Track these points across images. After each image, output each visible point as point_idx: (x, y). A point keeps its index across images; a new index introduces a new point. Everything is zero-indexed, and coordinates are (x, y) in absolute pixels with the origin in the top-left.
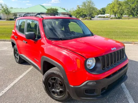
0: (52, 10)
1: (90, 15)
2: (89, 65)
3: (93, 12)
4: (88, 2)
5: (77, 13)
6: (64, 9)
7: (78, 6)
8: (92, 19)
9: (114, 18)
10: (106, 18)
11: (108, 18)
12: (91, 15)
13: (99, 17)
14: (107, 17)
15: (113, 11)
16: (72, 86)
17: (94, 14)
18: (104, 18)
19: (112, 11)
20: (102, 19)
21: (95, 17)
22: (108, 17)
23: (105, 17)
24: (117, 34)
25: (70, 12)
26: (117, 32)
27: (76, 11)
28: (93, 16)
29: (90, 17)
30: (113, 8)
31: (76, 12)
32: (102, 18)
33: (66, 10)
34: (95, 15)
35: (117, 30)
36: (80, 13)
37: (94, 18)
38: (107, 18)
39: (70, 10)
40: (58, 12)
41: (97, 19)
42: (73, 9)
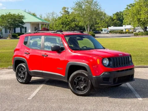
0: (12, 19)
1: (91, 28)
2: (105, 63)
3: (98, 21)
4: (87, 2)
5: (63, 24)
6: (34, 15)
7: (64, 8)
8: (96, 35)
9: (142, 34)
10: (126, 33)
11: (129, 33)
12: (93, 28)
13: (111, 32)
14: (127, 30)
15: (139, 20)
16: (95, 76)
17: (100, 25)
18: (121, 33)
19: (135, 19)
20: (118, 35)
21: (102, 30)
22: (130, 31)
23: (124, 31)
24: (140, 59)
25: (45, 20)
26: (141, 56)
27: (60, 18)
28: (98, 29)
29: (91, 32)
30: (138, 14)
31: (60, 21)
32: (116, 33)
33: (38, 16)
34: (101, 28)
35: (141, 54)
36: (68, 24)
37: (100, 33)
38: (127, 35)
39: (46, 17)
40: (24, 21)
41: (107, 35)
42: (53, 14)
